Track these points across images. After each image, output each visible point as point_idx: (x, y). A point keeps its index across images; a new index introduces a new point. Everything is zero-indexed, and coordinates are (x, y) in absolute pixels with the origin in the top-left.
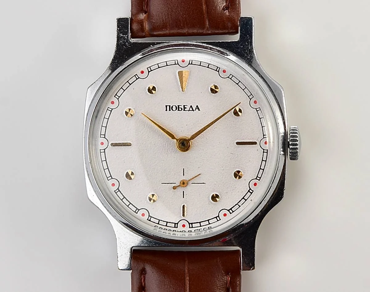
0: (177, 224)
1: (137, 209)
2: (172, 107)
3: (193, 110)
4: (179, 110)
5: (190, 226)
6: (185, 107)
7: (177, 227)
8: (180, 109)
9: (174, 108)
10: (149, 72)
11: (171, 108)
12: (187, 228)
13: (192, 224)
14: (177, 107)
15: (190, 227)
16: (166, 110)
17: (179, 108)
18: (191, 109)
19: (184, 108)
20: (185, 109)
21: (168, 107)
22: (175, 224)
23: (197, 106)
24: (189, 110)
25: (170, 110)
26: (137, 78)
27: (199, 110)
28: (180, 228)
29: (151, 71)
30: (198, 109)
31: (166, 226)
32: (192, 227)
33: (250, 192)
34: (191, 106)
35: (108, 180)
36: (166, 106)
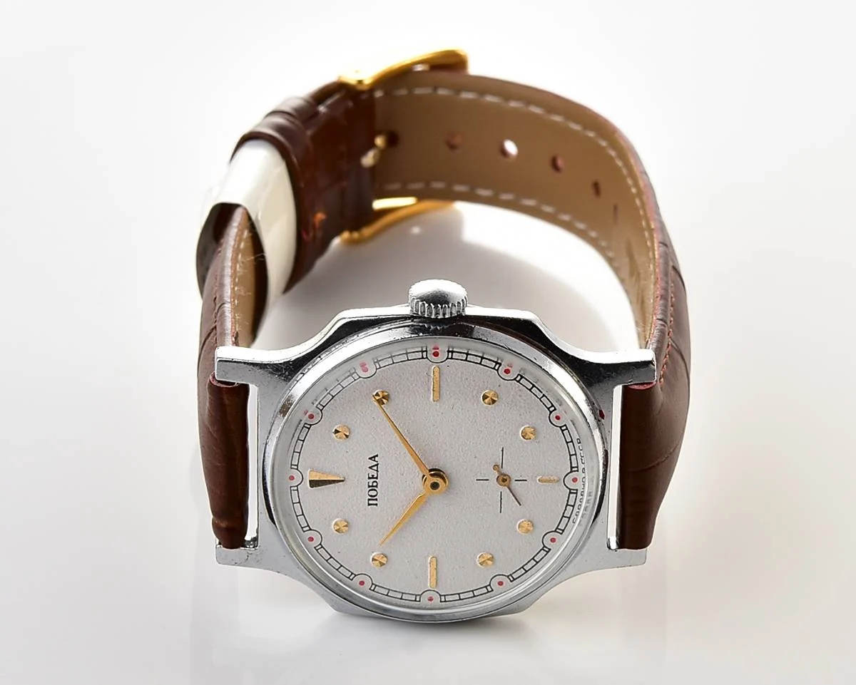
0: (570, 489)
2: (371, 496)
3: (377, 465)
4: (376, 486)
5: (575, 471)
6: (371, 476)
8: (375, 484)
9: (373, 493)
10: (310, 529)
11: (373, 498)
12: (579, 475)
13: (572, 468)
14: (371, 488)
15: (578, 471)
16: (376, 505)
17: (372, 486)
18: (375, 468)
19: (373, 477)
20: (375, 476)
21: (371, 502)
22: (570, 493)
23: (370, 459)
24: (377, 471)
25: (376, 500)
26: (320, 546)
27: (377, 456)
28: (578, 486)
29: (308, 526)
30: (374, 457)
31: (573, 506)
32: (577, 467)
33: (520, 379)
34: (370, 468)
35: (492, 590)
36: (369, 505)
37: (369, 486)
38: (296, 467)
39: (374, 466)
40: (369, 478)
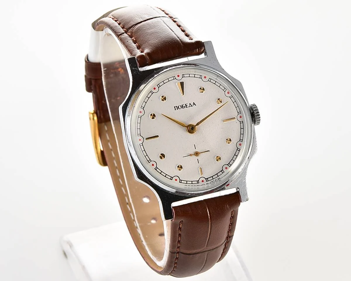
0: (198, 181)
1: (171, 177)
2: (178, 107)
3: (192, 106)
4: (183, 108)
5: (206, 180)
6: (186, 105)
7: (199, 183)
8: (184, 107)
9: (180, 107)
11: (178, 108)
12: (205, 182)
14: (182, 106)
16: (175, 110)
17: (183, 106)
18: (190, 106)
19: (186, 106)
20: (187, 106)
21: (176, 107)
22: (197, 181)
23: (194, 103)
24: (189, 107)
25: (177, 109)
26: (152, 93)
27: (195, 105)
28: (201, 183)
29: (160, 86)
30: (195, 104)
31: (192, 183)
32: (208, 181)
33: (238, 150)
34: (190, 104)
35: (149, 163)
36: (175, 107)
37: (182, 105)
38: (183, 76)
39: (191, 105)
40: (186, 104)
